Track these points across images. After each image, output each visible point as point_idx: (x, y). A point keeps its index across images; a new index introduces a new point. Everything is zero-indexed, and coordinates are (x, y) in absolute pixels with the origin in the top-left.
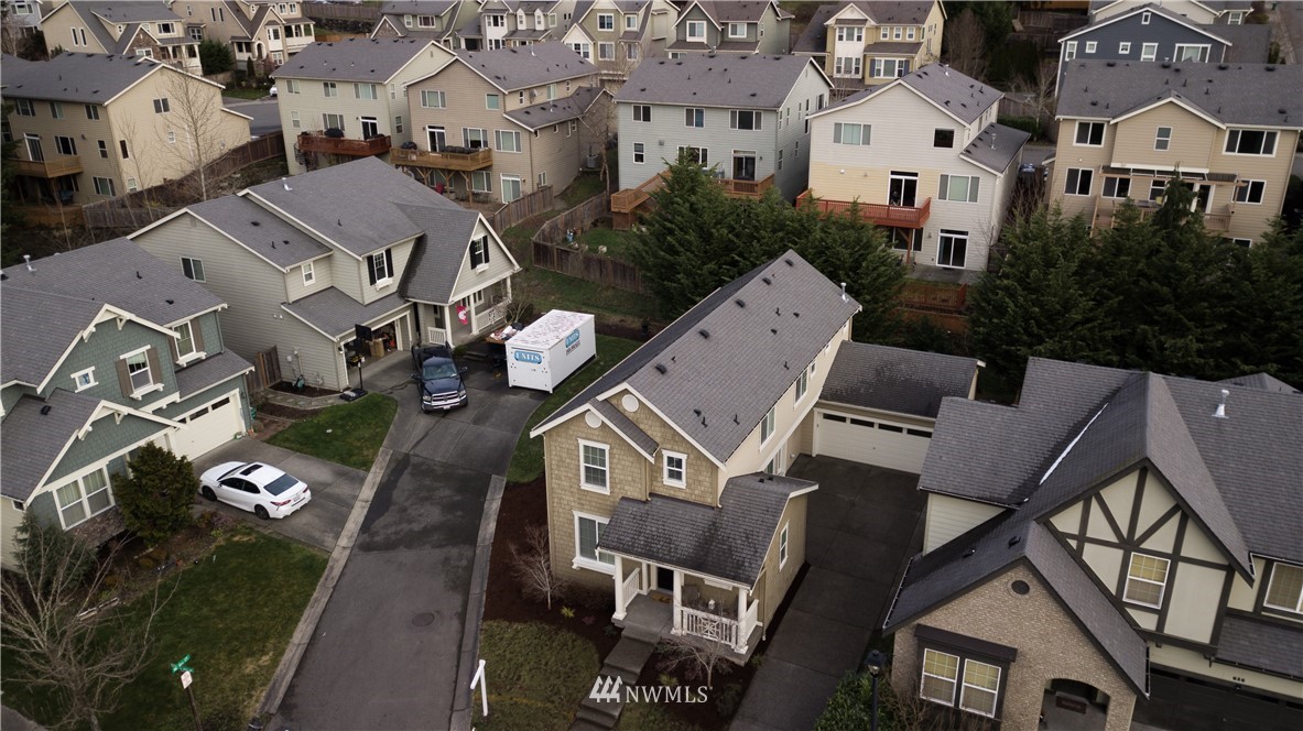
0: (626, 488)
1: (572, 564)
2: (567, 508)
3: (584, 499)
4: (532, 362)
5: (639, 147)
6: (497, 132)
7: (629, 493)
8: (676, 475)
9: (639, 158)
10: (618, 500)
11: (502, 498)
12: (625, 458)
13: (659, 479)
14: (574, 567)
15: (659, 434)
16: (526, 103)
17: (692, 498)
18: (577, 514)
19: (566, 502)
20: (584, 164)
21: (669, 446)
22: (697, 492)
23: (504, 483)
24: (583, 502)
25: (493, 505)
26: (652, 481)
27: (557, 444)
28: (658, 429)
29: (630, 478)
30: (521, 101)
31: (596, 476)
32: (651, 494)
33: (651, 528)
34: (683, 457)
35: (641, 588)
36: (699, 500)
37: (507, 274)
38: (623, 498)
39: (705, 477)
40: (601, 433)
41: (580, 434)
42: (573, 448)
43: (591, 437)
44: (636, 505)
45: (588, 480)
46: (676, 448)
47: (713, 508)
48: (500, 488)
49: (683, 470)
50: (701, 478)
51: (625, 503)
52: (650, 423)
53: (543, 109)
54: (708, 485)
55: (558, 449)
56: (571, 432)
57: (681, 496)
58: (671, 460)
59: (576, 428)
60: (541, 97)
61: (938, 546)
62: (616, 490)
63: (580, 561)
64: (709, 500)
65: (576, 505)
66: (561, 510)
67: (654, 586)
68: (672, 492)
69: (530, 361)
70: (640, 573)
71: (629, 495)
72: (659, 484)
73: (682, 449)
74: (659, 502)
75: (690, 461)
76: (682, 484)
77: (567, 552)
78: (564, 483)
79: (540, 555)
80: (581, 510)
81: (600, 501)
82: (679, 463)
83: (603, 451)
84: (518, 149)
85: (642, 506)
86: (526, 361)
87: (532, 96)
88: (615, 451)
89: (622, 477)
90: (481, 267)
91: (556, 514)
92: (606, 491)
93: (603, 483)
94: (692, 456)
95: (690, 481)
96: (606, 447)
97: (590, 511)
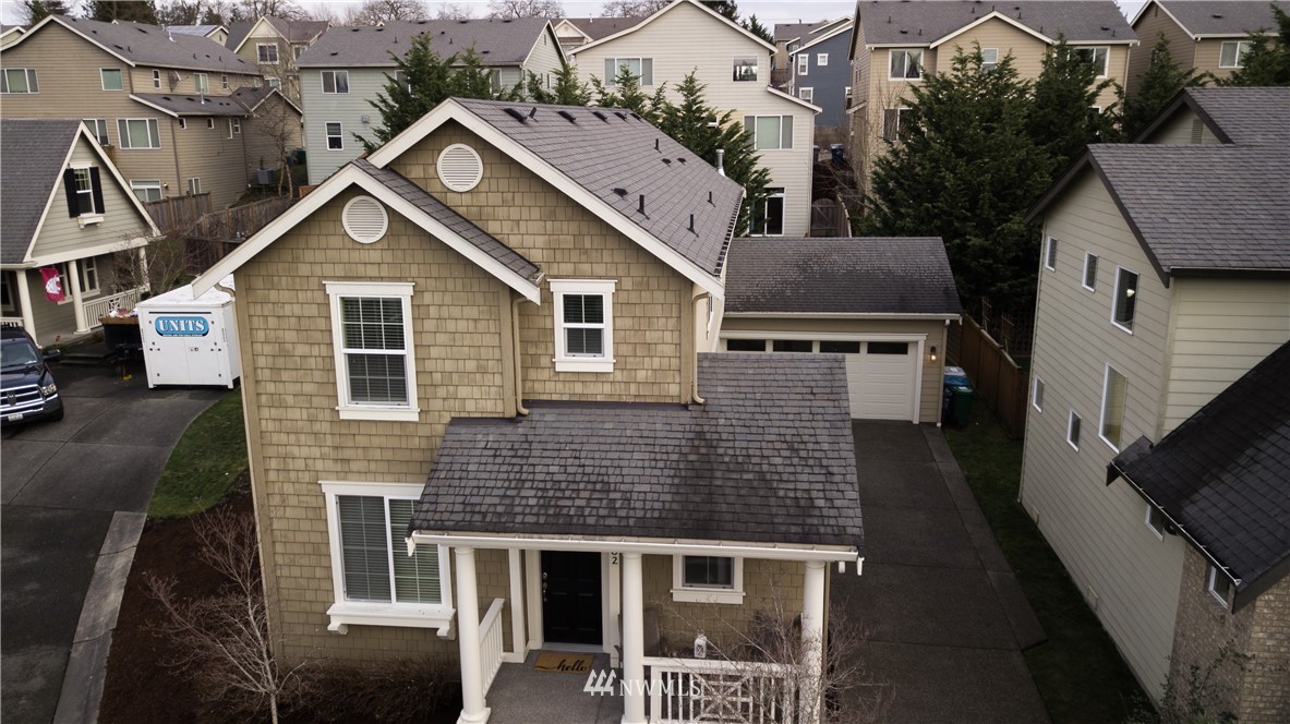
0: (463, 392)
1: (328, 620)
2: (306, 477)
3: (348, 444)
4: (191, 334)
5: (334, 128)
6: (122, 122)
7: (470, 406)
8: (584, 342)
9: (335, 143)
10: (440, 429)
11: (139, 546)
12: (456, 311)
13: (544, 361)
14: (334, 625)
15: (540, 241)
16: (164, 88)
17: (630, 393)
18: (333, 490)
19: (300, 464)
20: (254, 180)
21: (567, 268)
22: (641, 375)
23: (143, 521)
24: (347, 454)
25: (117, 560)
26: (525, 368)
27: (267, 309)
28: (535, 227)
29: (471, 365)
30: (157, 84)
31: (376, 378)
32: (526, 403)
33: (546, 468)
34: (605, 289)
35: (508, 647)
36: (650, 394)
37: (141, 242)
38: (455, 421)
39: (662, 334)
40: (388, 256)
41: (328, 269)
42: (313, 310)
43: (361, 270)
44: (492, 429)
45: (358, 392)
46: (586, 268)
47: (685, 407)
48: (133, 532)
49: (607, 326)
50: (650, 336)
51: (464, 432)
52: (515, 213)
53: (189, 99)
54: (669, 350)
55: (272, 322)
56: (304, 269)
57: (600, 392)
58: (572, 302)
59: (319, 256)
60: (186, 86)
61: (1190, 412)
62: (436, 404)
63: (345, 611)
64: (673, 390)
65: (330, 465)
66: (288, 488)
67: (537, 642)
68: (578, 388)
69: (187, 333)
70: (506, 610)
71: (472, 408)
72: (545, 374)
73: (600, 269)
74: (550, 416)
75: (623, 297)
76: (602, 363)
77: (310, 596)
78: (295, 414)
79: (240, 591)
80: (343, 475)
81: (394, 442)
82: (593, 307)
83: (394, 306)
84: (156, 143)
85: (508, 429)
86: (179, 333)
87: (173, 82)
88: (427, 298)
89: (449, 366)
90: (89, 217)
91: (276, 500)
92: (408, 412)
93: (399, 393)
94: (627, 283)
95: (624, 349)
96: (403, 292)
97: (366, 475)
